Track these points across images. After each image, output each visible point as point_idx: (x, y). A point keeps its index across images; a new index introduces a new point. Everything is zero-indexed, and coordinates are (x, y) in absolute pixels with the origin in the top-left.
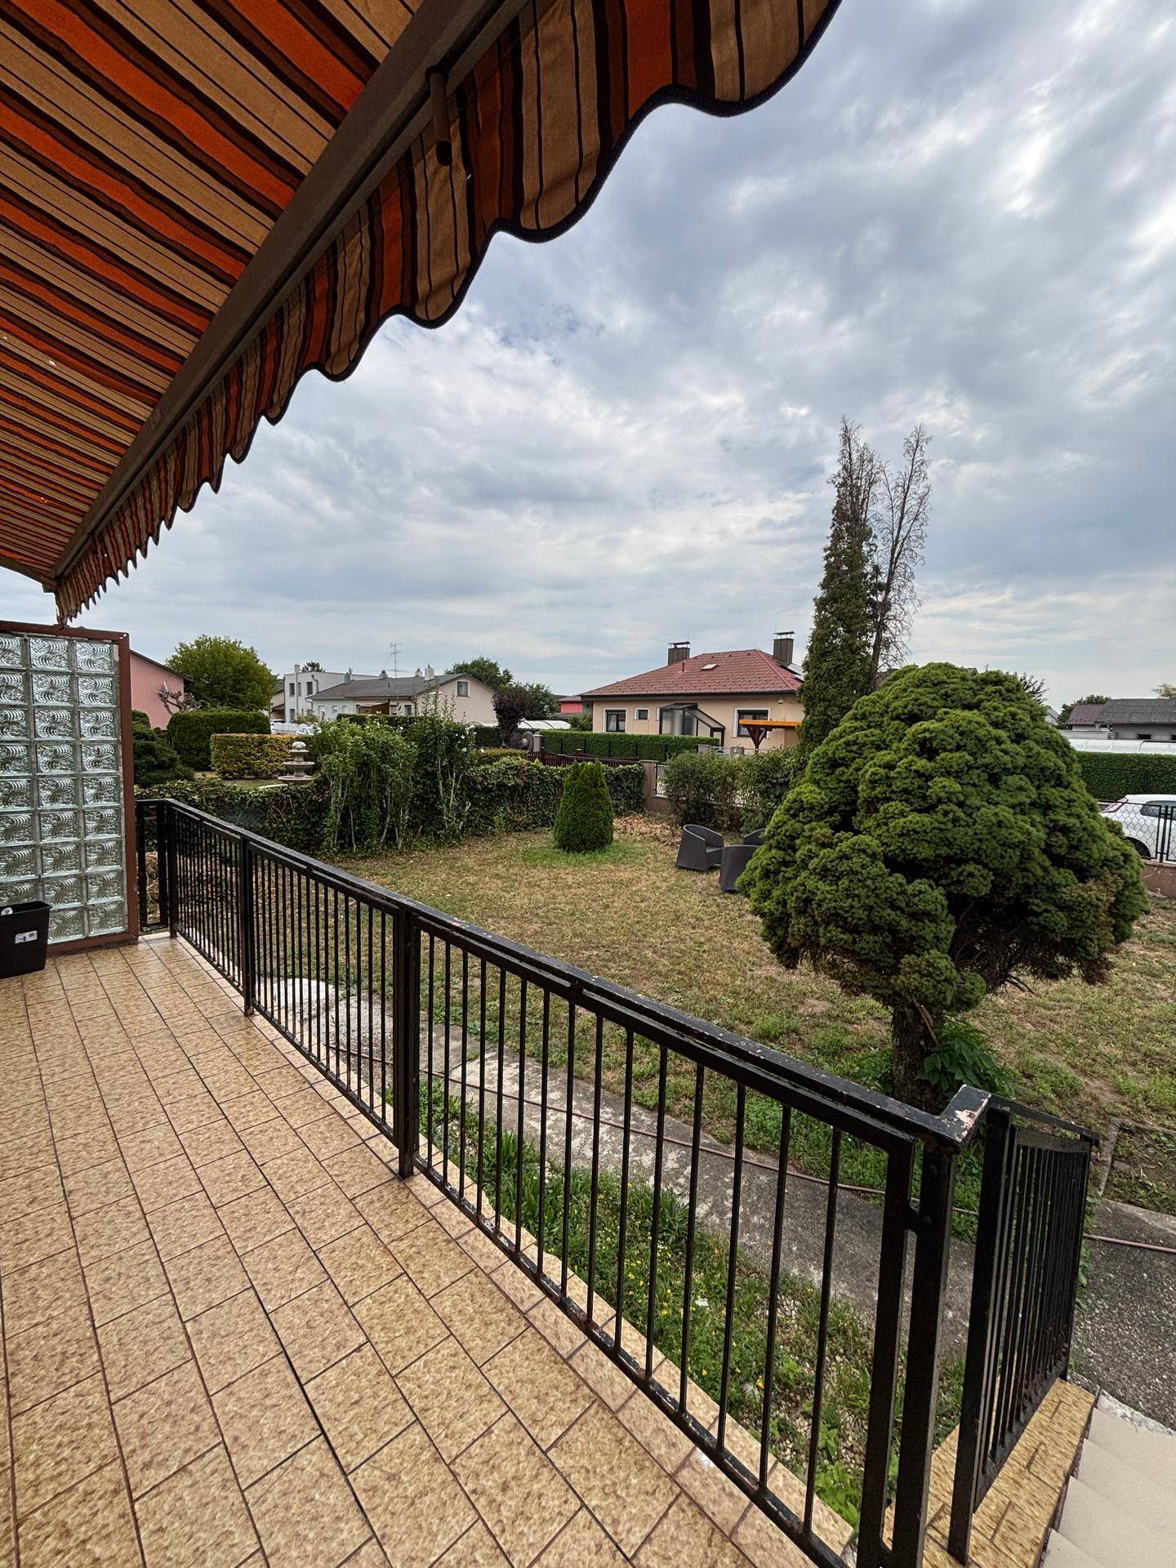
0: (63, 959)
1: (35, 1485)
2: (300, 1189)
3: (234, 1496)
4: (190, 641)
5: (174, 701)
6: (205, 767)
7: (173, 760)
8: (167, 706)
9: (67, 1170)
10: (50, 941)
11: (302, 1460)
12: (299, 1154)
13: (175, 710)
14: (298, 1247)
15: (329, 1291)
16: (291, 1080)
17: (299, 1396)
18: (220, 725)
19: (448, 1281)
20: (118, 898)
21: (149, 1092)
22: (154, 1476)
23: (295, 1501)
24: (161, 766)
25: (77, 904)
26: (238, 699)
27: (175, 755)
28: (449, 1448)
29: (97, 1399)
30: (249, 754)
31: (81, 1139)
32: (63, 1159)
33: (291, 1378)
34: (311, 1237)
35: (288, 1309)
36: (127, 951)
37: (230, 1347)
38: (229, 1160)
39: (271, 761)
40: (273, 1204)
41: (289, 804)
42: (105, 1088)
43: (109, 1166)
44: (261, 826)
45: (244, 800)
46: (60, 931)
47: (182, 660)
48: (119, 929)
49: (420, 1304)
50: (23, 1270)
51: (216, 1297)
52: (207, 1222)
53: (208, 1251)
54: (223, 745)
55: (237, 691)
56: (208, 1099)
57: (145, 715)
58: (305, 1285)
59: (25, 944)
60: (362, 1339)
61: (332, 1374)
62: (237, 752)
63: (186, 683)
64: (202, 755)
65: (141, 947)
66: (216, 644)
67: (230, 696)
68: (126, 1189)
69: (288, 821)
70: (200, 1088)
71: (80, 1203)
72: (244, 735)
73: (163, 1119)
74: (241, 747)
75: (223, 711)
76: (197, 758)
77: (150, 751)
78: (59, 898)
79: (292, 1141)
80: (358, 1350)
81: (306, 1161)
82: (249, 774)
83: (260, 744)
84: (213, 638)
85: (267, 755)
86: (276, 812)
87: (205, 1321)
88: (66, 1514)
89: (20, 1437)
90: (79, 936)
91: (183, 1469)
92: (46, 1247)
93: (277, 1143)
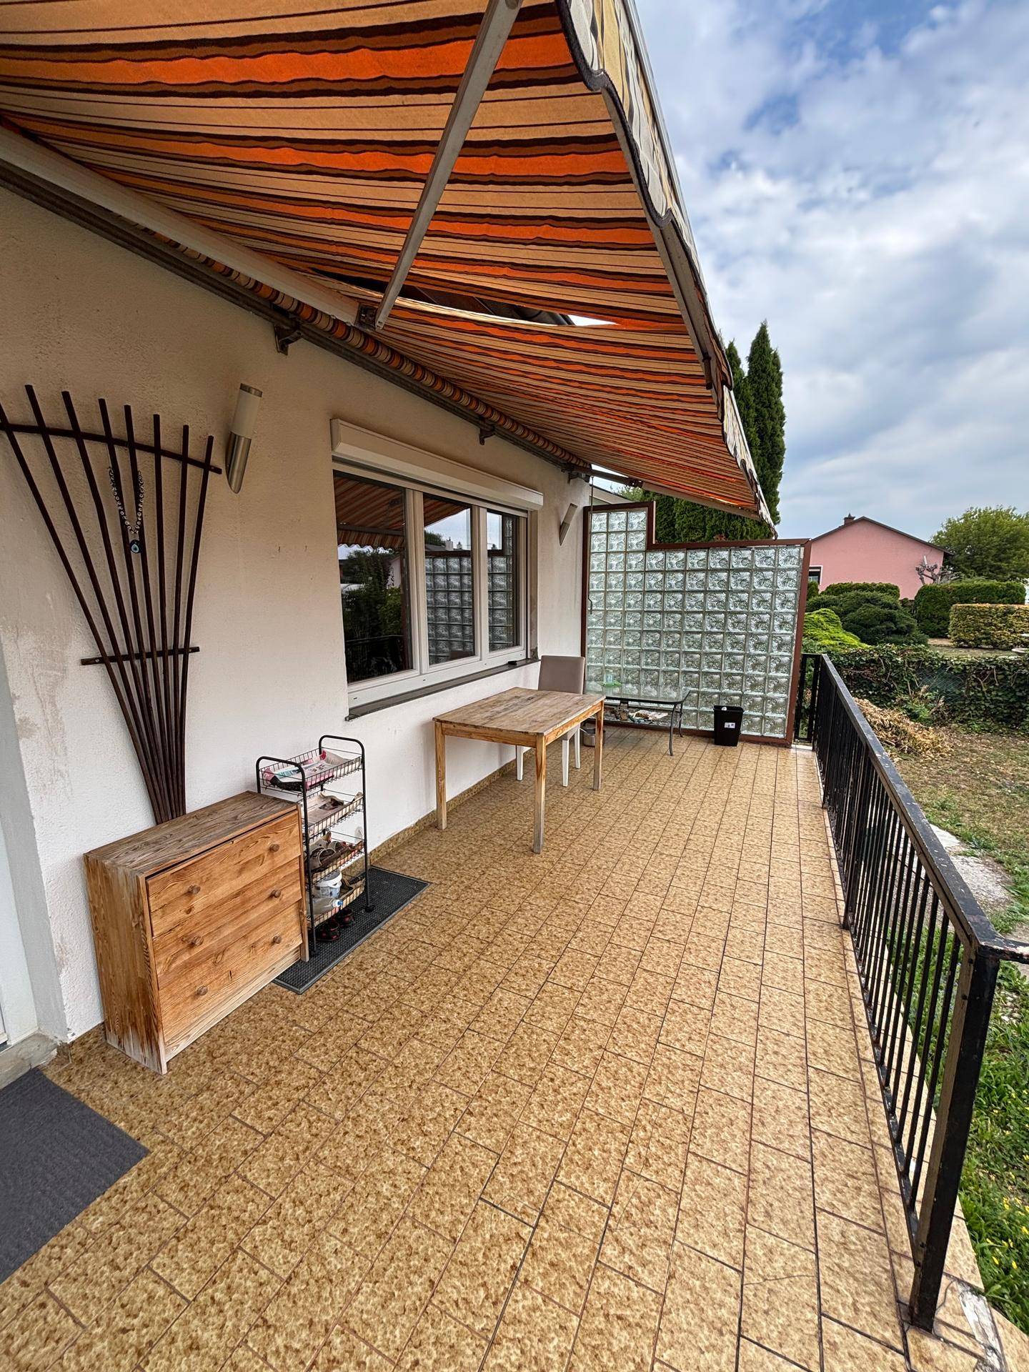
0: (748, 744)
1: (631, 910)
2: (781, 896)
3: (678, 961)
4: (957, 516)
5: (929, 574)
6: (941, 634)
7: (910, 627)
8: (922, 579)
9: (694, 832)
10: (743, 732)
11: (706, 973)
12: (793, 883)
13: (928, 582)
14: (761, 915)
15: (760, 938)
16: (821, 850)
17: (720, 957)
18: (965, 595)
19: (823, 980)
20: (783, 716)
21: (744, 820)
22: (659, 935)
23: (695, 979)
24: (899, 632)
25: (760, 714)
26: (999, 568)
27: (914, 623)
28: (762, 1021)
29: (658, 904)
30: (990, 624)
31: (706, 824)
32: (695, 827)
33: (722, 950)
34: (770, 916)
35: (738, 931)
36: (783, 751)
37: (708, 924)
38: (758, 866)
39: (1015, 632)
40: (763, 893)
41: (992, 675)
42: (728, 809)
43: (709, 839)
44: (958, 692)
45: (944, 666)
46: (749, 728)
47: (946, 534)
48: (781, 736)
49: (800, 976)
50: (661, 854)
51: (715, 906)
52: (731, 881)
53: (723, 891)
54: (962, 615)
55: (1000, 561)
56: (769, 836)
57: (896, 588)
58: (752, 929)
59: (729, 729)
60: (760, 963)
61: (737, 962)
62: (976, 621)
63: (946, 556)
64: (943, 624)
65: (792, 751)
66: (985, 516)
67: (992, 566)
68: (709, 850)
69: (989, 691)
70: (769, 830)
71: (691, 846)
72: (988, 605)
73: (742, 834)
74: (982, 617)
75: (979, 581)
76: (938, 626)
77: (891, 618)
78: (751, 708)
79: (796, 876)
80: (756, 965)
81: (795, 888)
82: (987, 644)
83: (1005, 614)
84: (983, 509)
85: (1012, 625)
86: (975, 680)
87: (705, 910)
88: (634, 923)
89: (634, 896)
90: (758, 734)
91: (669, 941)
92: (672, 852)
93: (786, 872)
